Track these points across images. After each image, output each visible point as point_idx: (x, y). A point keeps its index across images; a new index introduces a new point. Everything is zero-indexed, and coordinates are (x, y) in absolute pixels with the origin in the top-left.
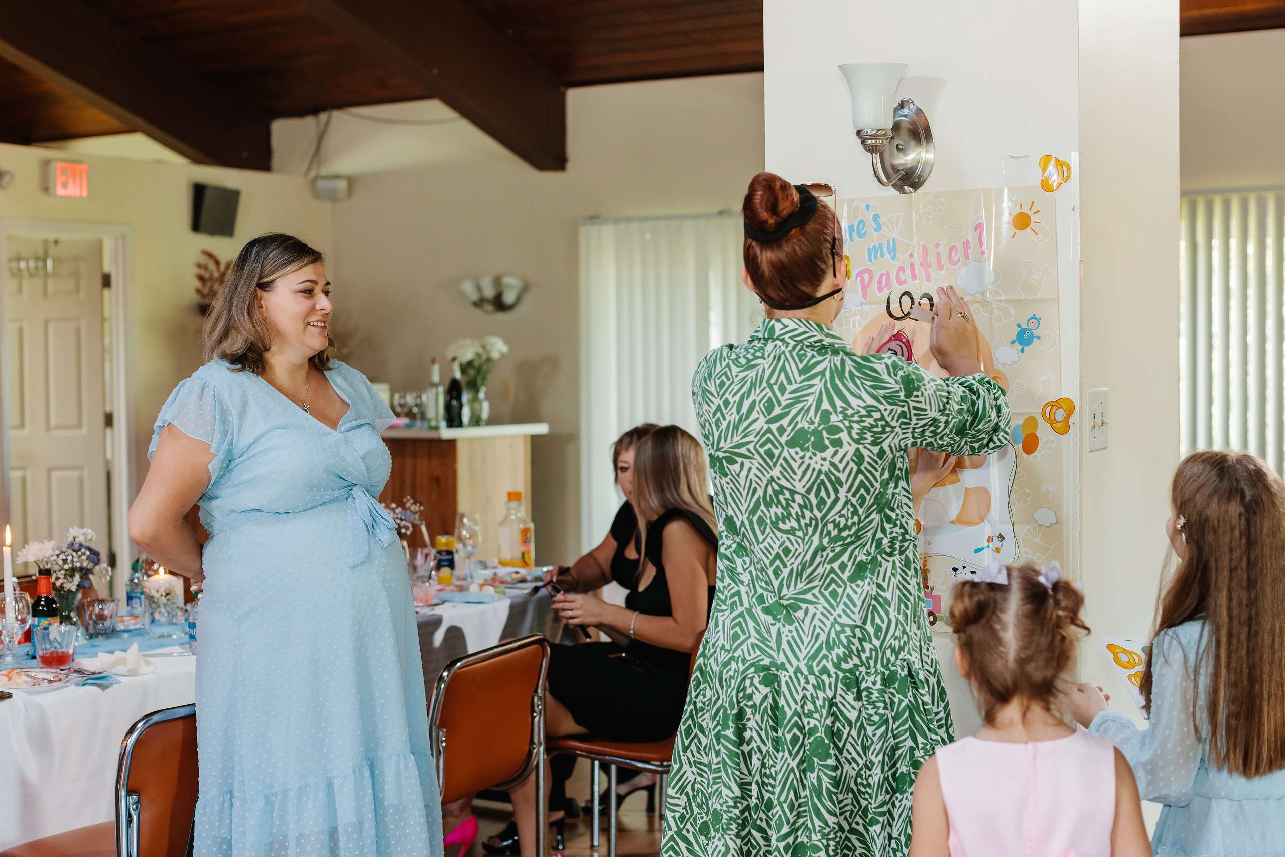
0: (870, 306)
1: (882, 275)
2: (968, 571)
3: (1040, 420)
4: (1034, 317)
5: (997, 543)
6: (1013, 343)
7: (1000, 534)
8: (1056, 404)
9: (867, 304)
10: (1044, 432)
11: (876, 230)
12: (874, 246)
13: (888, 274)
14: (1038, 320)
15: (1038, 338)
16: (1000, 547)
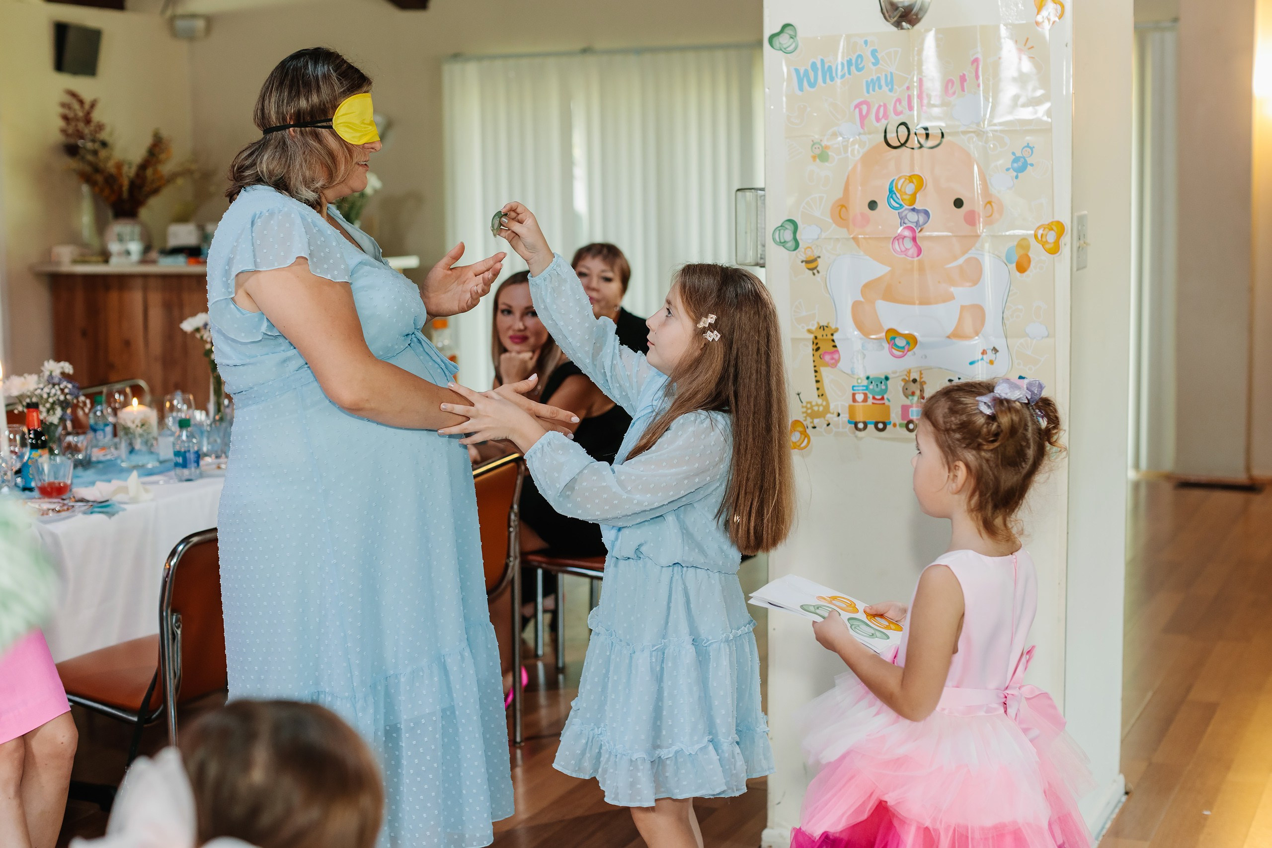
0: (867, 135)
1: (880, 107)
3: (1033, 241)
4: (1028, 146)
5: (990, 355)
6: (1008, 170)
7: (994, 348)
8: (1050, 227)
9: (865, 134)
10: (1037, 253)
11: (875, 64)
12: (872, 80)
13: (885, 106)
14: (1032, 149)
15: (1032, 165)
16: (994, 359)
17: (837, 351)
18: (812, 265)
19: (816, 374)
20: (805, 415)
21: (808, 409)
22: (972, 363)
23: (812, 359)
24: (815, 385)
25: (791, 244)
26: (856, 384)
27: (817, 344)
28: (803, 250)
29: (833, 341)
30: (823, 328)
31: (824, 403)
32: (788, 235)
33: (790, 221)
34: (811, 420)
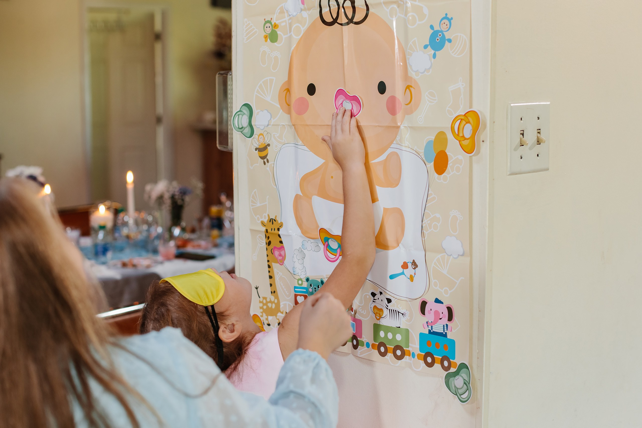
0: (308, 11)
2: (383, 297)
3: (450, 136)
5: (410, 270)
6: (426, 47)
7: (414, 261)
8: (465, 118)
9: (305, 10)
10: (454, 150)
14: (450, 20)
15: (450, 41)
16: (413, 275)
17: (283, 247)
18: (263, 154)
19: (270, 269)
20: (261, 310)
21: (264, 304)
22: (392, 277)
23: (265, 253)
24: (268, 281)
25: (247, 131)
26: (297, 285)
27: (268, 238)
28: (257, 137)
29: (279, 236)
30: (272, 221)
31: (276, 301)
32: (244, 121)
33: (247, 105)
34: (266, 317)
